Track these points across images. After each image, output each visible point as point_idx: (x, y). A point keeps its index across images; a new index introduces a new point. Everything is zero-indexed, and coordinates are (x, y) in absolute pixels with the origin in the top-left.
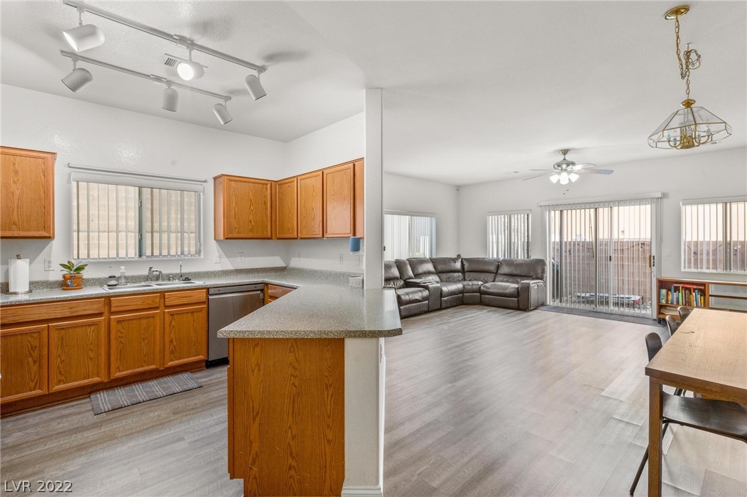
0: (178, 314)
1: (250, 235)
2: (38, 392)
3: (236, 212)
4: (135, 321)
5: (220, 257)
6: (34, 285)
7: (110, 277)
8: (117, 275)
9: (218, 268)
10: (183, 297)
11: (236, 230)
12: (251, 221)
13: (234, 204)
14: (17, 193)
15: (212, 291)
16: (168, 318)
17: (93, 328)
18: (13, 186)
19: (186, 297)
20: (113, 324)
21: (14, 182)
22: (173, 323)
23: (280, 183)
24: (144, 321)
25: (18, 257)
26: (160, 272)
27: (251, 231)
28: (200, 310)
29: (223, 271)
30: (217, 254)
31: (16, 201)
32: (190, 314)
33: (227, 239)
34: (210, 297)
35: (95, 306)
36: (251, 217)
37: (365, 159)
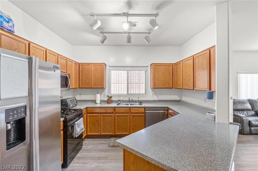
0: (135, 116)
1: (163, 87)
2: (98, 134)
3: (158, 78)
4: (122, 117)
5: (153, 95)
6: (102, 101)
7: (118, 100)
8: (120, 100)
9: (152, 99)
10: (136, 110)
11: (158, 85)
12: (163, 81)
13: (157, 75)
14: (97, 75)
15: (146, 109)
16: (131, 117)
17: (111, 117)
18: (96, 74)
19: (137, 110)
20: (116, 117)
21: (96, 73)
22: (133, 119)
23: (176, 64)
24: (124, 117)
25: (98, 93)
26: (132, 100)
27: (164, 85)
28: (142, 116)
29: (154, 100)
30: (152, 94)
31: (96, 77)
32: (139, 117)
33: (154, 88)
34: (146, 111)
35: (111, 110)
36: (163, 79)
37: (216, 46)
